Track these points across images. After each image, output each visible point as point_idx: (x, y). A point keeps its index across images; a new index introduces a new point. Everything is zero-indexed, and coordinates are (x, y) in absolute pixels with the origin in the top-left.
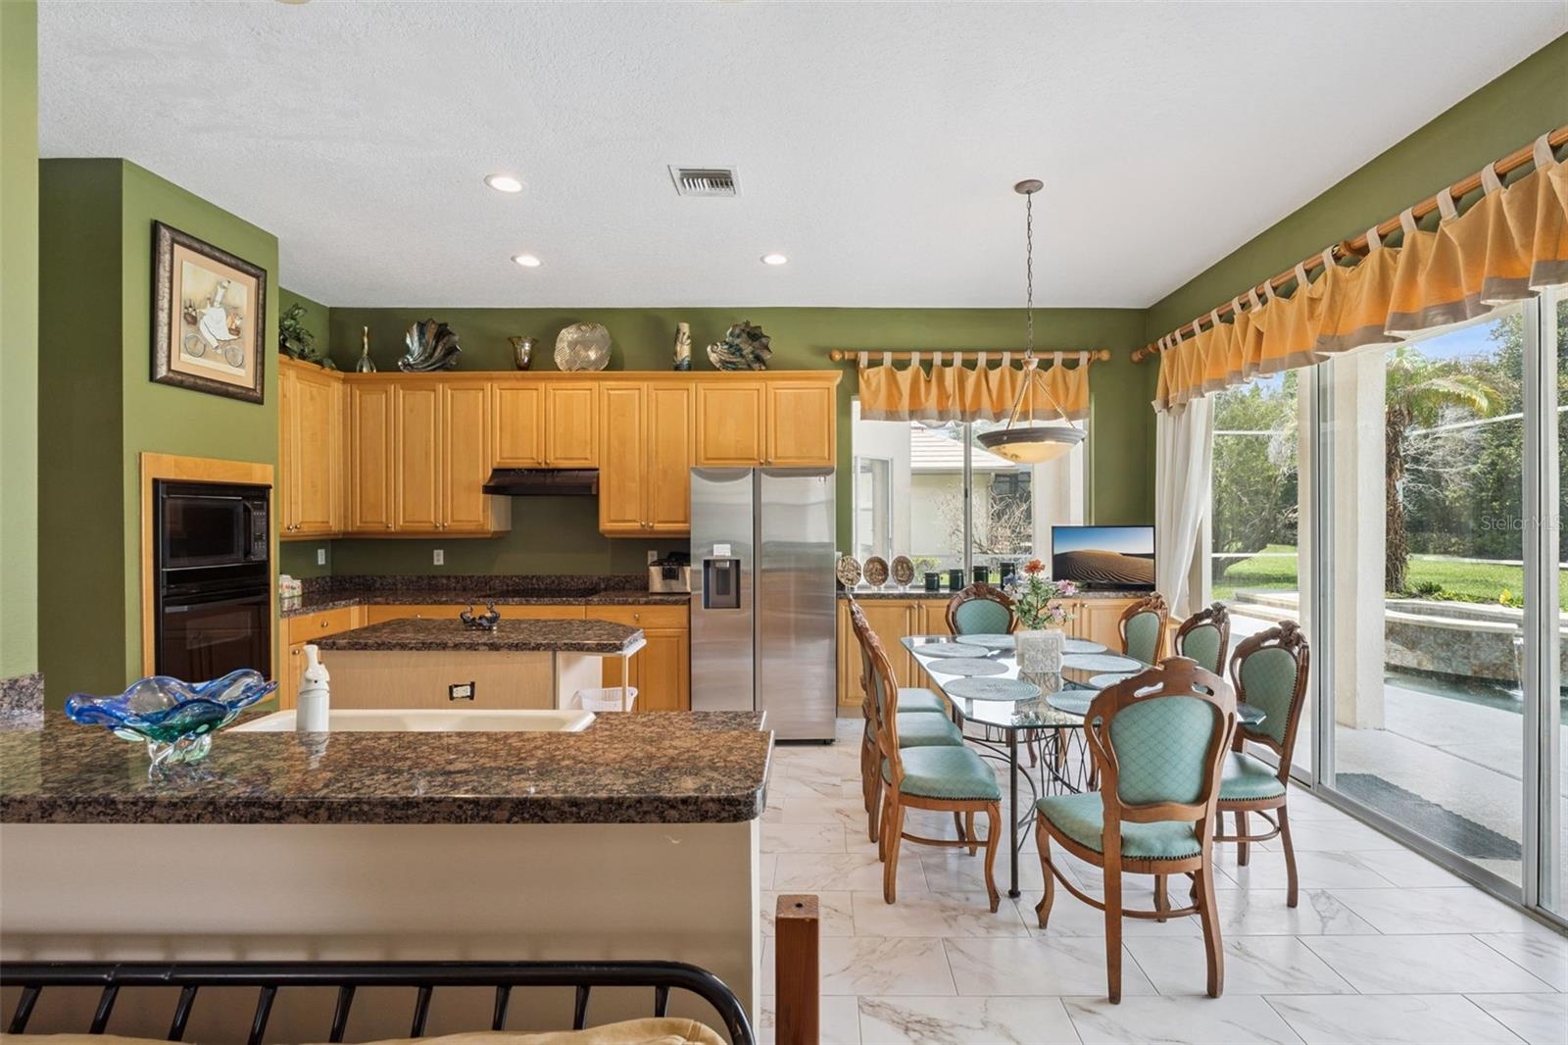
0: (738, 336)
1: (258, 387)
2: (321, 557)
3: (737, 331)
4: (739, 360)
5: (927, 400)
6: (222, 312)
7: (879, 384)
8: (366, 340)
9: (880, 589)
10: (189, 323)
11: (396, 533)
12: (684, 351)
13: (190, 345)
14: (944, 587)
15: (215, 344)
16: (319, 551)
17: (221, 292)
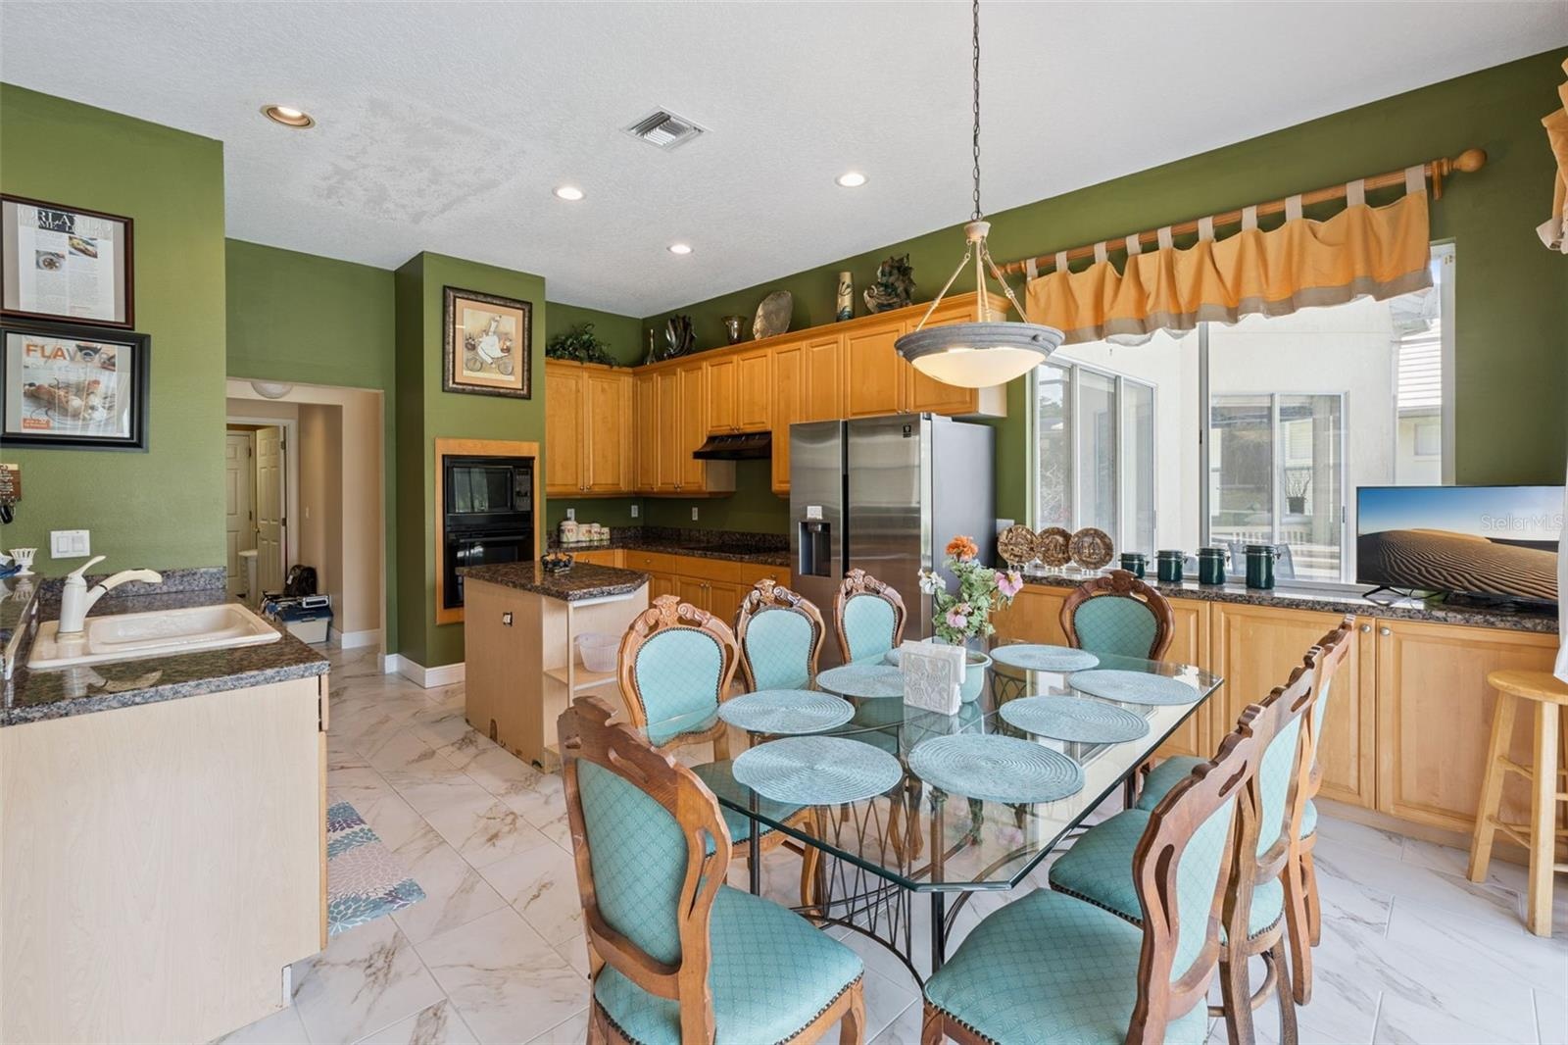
0: (891, 274)
1: (525, 387)
2: (635, 512)
3: (887, 269)
4: (895, 300)
5: (1112, 308)
6: (496, 338)
7: (1049, 297)
8: (652, 340)
9: (1060, 571)
10: (469, 349)
11: (657, 493)
12: (845, 302)
13: (471, 364)
14: (1151, 575)
15: (490, 361)
16: (633, 507)
17: (494, 324)
